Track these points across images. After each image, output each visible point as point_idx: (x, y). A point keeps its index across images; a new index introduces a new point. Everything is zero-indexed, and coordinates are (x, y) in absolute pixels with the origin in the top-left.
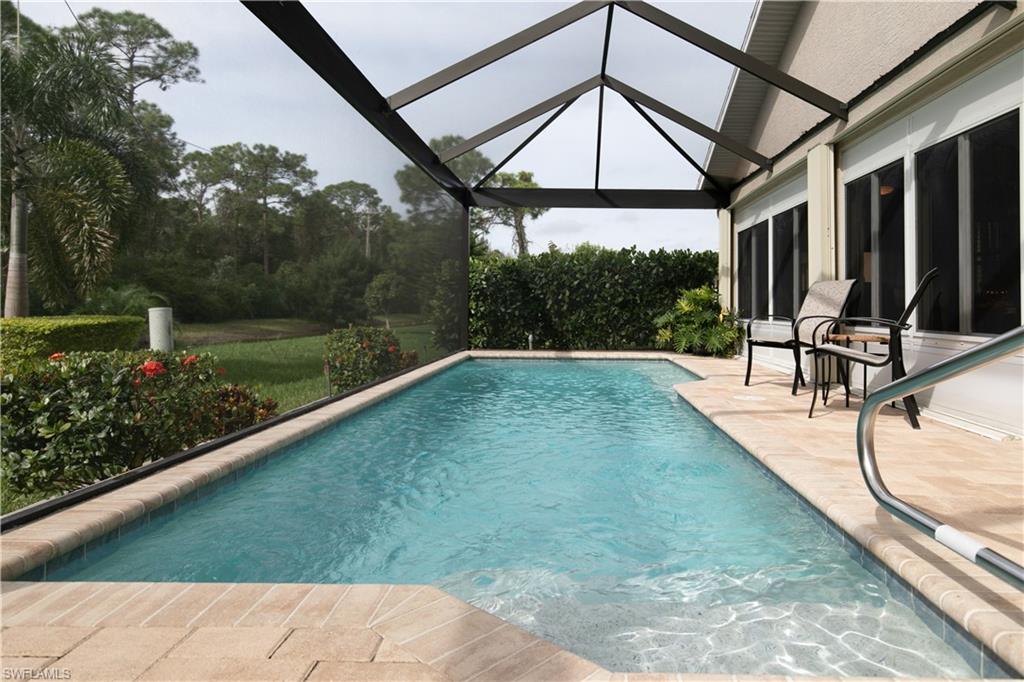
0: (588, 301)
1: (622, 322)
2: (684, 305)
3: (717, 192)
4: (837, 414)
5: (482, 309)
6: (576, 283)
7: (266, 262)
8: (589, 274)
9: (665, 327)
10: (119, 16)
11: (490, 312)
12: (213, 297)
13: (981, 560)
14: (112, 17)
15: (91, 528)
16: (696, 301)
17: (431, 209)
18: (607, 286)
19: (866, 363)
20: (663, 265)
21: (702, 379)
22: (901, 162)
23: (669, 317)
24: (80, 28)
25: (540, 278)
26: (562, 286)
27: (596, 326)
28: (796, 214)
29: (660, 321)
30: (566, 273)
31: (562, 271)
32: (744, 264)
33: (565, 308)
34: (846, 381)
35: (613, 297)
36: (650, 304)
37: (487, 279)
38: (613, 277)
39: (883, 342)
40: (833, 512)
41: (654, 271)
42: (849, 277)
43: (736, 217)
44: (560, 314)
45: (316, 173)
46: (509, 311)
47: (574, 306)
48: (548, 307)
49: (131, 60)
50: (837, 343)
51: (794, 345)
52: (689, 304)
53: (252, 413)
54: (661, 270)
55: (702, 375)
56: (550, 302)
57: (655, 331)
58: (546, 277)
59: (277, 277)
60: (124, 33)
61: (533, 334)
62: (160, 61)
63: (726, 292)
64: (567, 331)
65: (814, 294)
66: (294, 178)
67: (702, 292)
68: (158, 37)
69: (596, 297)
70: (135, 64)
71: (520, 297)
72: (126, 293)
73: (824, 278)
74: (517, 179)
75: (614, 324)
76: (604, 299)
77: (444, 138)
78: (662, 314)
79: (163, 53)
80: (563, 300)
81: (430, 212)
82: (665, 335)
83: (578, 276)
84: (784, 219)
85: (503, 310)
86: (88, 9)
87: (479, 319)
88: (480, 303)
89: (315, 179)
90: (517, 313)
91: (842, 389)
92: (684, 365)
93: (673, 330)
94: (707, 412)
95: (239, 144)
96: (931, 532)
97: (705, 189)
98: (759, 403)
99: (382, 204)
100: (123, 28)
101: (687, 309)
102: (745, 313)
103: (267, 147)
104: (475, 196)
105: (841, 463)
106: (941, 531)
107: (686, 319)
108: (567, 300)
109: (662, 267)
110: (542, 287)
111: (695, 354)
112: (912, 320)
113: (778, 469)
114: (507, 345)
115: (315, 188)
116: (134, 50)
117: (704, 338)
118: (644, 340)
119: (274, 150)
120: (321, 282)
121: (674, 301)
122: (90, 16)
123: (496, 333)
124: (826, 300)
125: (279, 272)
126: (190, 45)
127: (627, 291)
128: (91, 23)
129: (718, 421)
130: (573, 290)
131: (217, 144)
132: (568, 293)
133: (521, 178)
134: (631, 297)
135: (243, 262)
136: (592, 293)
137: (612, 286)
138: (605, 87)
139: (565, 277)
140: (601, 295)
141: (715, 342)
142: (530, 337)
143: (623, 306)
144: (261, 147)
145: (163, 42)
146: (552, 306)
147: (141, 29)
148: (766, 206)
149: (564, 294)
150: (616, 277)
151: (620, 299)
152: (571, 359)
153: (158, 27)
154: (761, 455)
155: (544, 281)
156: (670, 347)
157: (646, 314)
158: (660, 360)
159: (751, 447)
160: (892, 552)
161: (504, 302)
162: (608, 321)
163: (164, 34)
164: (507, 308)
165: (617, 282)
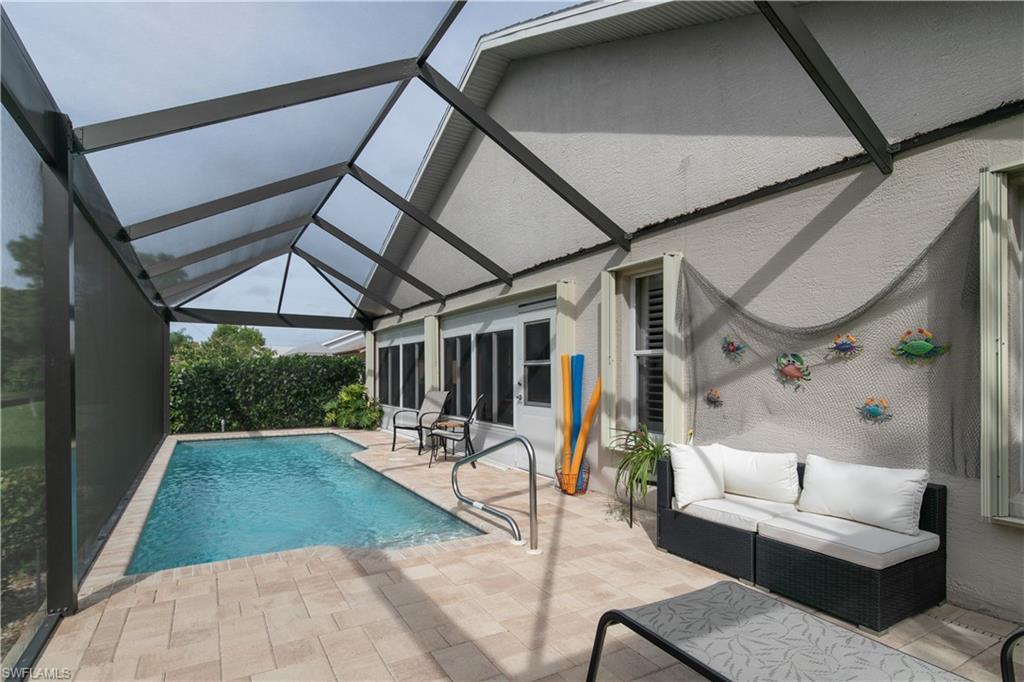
0: (269, 393)
1: (296, 407)
2: (343, 396)
3: (365, 321)
4: (441, 464)
5: (180, 402)
6: (260, 380)
8: (270, 374)
9: (331, 411)
11: (187, 403)
13: (483, 509)
16: (351, 393)
18: (285, 382)
19: (454, 440)
21: (365, 448)
22: (470, 336)
23: (334, 404)
25: (231, 377)
26: (248, 382)
27: (276, 411)
28: (417, 347)
29: (327, 407)
30: (252, 373)
31: (249, 371)
32: (383, 368)
33: (251, 398)
34: (445, 446)
35: (289, 390)
36: (317, 394)
37: (182, 378)
38: (289, 375)
39: (462, 426)
40: (443, 506)
41: (320, 371)
42: (446, 390)
43: (378, 338)
44: (246, 403)
46: (204, 402)
47: (258, 398)
48: (237, 398)
50: (440, 428)
51: (419, 429)
52: (347, 396)
54: (325, 370)
55: (365, 446)
56: (239, 394)
57: (324, 414)
58: (236, 375)
61: (224, 418)
63: (371, 387)
64: (254, 415)
65: (428, 398)
67: (354, 387)
69: (276, 390)
71: (213, 391)
73: (433, 389)
75: (290, 409)
76: (282, 391)
78: (327, 401)
80: (249, 393)
82: (331, 417)
83: (262, 375)
84: (409, 348)
85: (199, 402)
87: (177, 409)
88: (178, 397)
90: (210, 404)
91: (442, 449)
92: (348, 438)
93: (336, 414)
94: (379, 470)
96: (471, 504)
97: (356, 318)
98: (404, 462)
101: (346, 399)
102: (384, 400)
104: (174, 313)
105: (445, 488)
106: (475, 503)
107: (347, 405)
108: (253, 393)
109: (324, 368)
110: (232, 383)
111: (351, 428)
112: (474, 416)
113: (420, 494)
114: (202, 428)
117: (357, 418)
118: (314, 419)
121: (337, 394)
123: (192, 420)
124: (435, 402)
127: (300, 385)
129: (386, 474)
130: (257, 385)
132: (253, 388)
134: (303, 389)
136: (273, 387)
137: (288, 382)
138: (293, 254)
139: (251, 376)
140: (280, 388)
141: (365, 421)
142: (223, 422)
143: (296, 396)
146: (240, 397)
148: (398, 336)
149: (250, 388)
150: (292, 376)
151: (295, 391)
154: (412, 489)
155: (234, 378)
156: (335, 424)
157: (315, 401)
158: (328, 434)
159: (407, 485)
160: (462, 515)
161: (199, 395)
162: (285, 408)
164: (202, 400)
165: (292, 379)
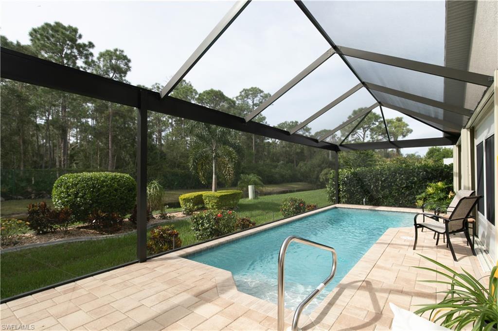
0: (390, 186)
1: (406, 195)
2: (430, 190)
3: (453, 138)
5: (345, 188)
6: (383, 179)
7: (295, 162)
8: (389, 175)
9: (420, 199)
10: (250, 89)
11: (348, 190)
12: (277, 176)
14: (248, 90)
15: (196, 250)
16: (437, 188)
17: (353, 139)
18: (398, 180)
20: (426, 171)
22: (483, 142)
23: (424, 195)
24: (240, 95)
25: (368, 177)
26: (377, 180)
29: (419, 196)
33: (379, 188)
35: (401, 184)
37: (347, 177)
41: (421, 173)
44: (377, 191)
45: (311, 129)
46: (356, 189)
47: (383, 188)
49: (253, 102)
52: (433, 190)
53: (249, 225)
54: (425, 173)
56: (372, 186)
57: (416, 201)
58: (370, 176)
59: (298, 167)
60: (251, 94)
61: (366, 198)
62: (261, 100)
66: (304, 131)
68: (260, 93)
69: (393, 184)
70: (254, 103)
71: (360, 184)
72: (251, 176)
74: (395, 121)
76: (397, 185)
77: (359, 109)
79: (262, 98)
80: (378, 185)
81: (353, 140)
82: (420, 203)
83: (384, 176)
85: (353, 189)
86: (242, 90)
87: (344, 192)
88: (344, 186)
89: (311, 131)
90: (359, 190)
93: (424, 201)
95: (286, 122)
97: (445, 137)
99: (337, 137)
100: (251, 93)
101: (432, 192)
103: (294, 121)
104: (340, 147)
107: (431, 196)
108: (380, 185)
109: (425, 171)
110: (369, 180)
115: (311, 134)
116: (253, 99)
119: (297, 122)
120: (312, 169)
121: (426, 188)
122: (243, 91)
123: (351, 197)
125: (299, 165)
126: (269, 94)
127: (408, 182)
128: (243, 93)
130: (382, 182)
131: (279, 123)
132: (380, 183)
133: (397, 120)
134: (410, 185)
135: (287, 163)
136: (392, 182)
137: (400, 180)
138: (382, 107)
139: (379, 176)
140: (396, 183)
142: (364, 200)
143: (407, 187)
144: (293, 122)
145: (262, 94)
146: (373, 187)
147: (255, 92)
149: (379, 183)
150: (402, 176)
151: (404, 185)
152: (376, 210)
153: (260, 90)
155: (370, 178)
161: (354, 186)
163: (262, 92)
164: (354, 188)
165: (402, 179)
